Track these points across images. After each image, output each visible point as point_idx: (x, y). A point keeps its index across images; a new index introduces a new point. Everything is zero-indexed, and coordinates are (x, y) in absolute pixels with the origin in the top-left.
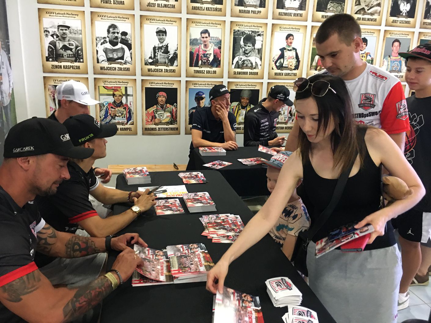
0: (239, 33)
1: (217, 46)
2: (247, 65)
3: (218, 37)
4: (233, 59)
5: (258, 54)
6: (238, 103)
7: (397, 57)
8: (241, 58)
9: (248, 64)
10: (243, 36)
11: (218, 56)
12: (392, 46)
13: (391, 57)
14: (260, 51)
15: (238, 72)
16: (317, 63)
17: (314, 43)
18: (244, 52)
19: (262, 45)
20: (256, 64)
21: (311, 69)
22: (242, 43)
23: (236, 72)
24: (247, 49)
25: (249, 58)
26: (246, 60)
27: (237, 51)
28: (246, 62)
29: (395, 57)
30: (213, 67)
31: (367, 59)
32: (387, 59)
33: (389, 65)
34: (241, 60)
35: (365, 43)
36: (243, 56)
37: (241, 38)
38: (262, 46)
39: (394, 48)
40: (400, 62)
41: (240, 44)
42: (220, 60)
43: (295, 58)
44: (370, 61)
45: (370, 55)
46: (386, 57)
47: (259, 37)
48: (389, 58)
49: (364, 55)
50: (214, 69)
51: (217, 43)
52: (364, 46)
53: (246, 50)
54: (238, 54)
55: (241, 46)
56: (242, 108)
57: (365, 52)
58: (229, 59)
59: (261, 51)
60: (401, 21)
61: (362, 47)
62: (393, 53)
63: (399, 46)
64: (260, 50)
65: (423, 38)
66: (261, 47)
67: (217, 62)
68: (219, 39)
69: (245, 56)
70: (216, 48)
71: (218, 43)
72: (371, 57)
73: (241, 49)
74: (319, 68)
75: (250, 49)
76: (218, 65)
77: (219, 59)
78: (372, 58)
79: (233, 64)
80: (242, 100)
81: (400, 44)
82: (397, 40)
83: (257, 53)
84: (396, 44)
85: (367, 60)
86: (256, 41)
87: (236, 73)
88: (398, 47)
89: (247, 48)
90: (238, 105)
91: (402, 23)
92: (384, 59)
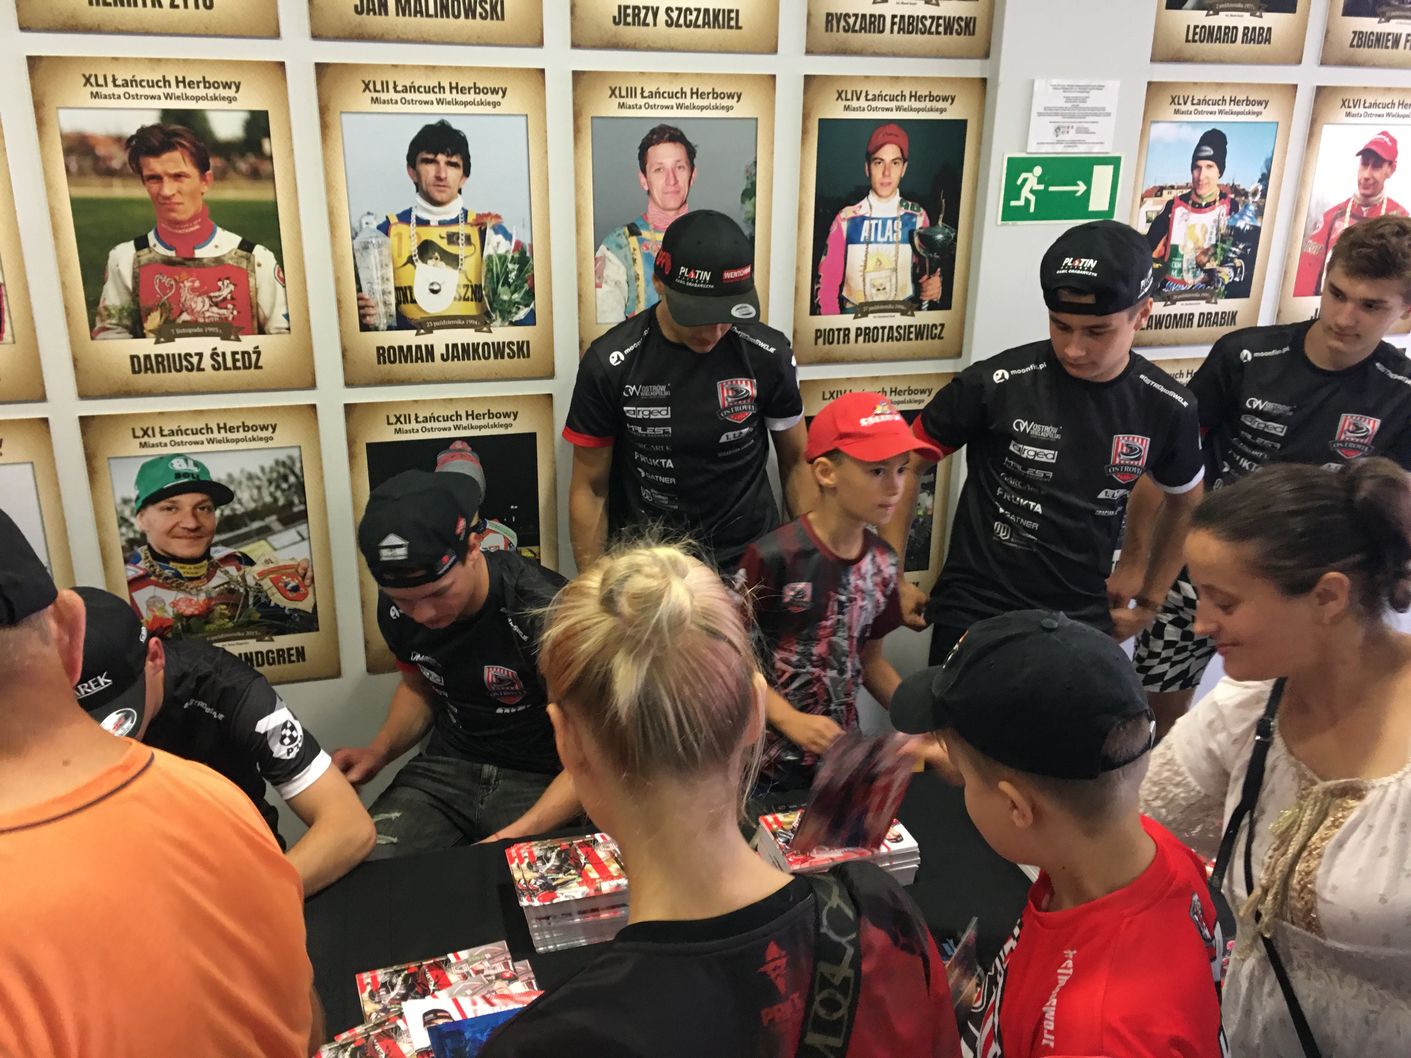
12: (644, 171)
13: (645, 234)
16: (135, 294)
17: (74, 167)
21: (94, 333)
31: (489, 250)
32: (620, 247)
33: (637, 278)
35: (454, 159)
39: (658, 180)
44: (510, 266)
45: (500, 229)
46: (613, 237)
48: (633, 240)
49: (461, 229)
52: (453, 175)
57: (466, 212)
60: (675, 15)
61: (439, 178)
62: (653, 210)
63: (685, 163)
65: (836, 111)
72: (509, 237)
74: (154, 320)
78: (519, 246)
81: (691, 153)
82: (666, 133)
84: (666, 154)
85: (490, 257)
88: (683, 176)
91: (688, 26)
92: (603, 248)
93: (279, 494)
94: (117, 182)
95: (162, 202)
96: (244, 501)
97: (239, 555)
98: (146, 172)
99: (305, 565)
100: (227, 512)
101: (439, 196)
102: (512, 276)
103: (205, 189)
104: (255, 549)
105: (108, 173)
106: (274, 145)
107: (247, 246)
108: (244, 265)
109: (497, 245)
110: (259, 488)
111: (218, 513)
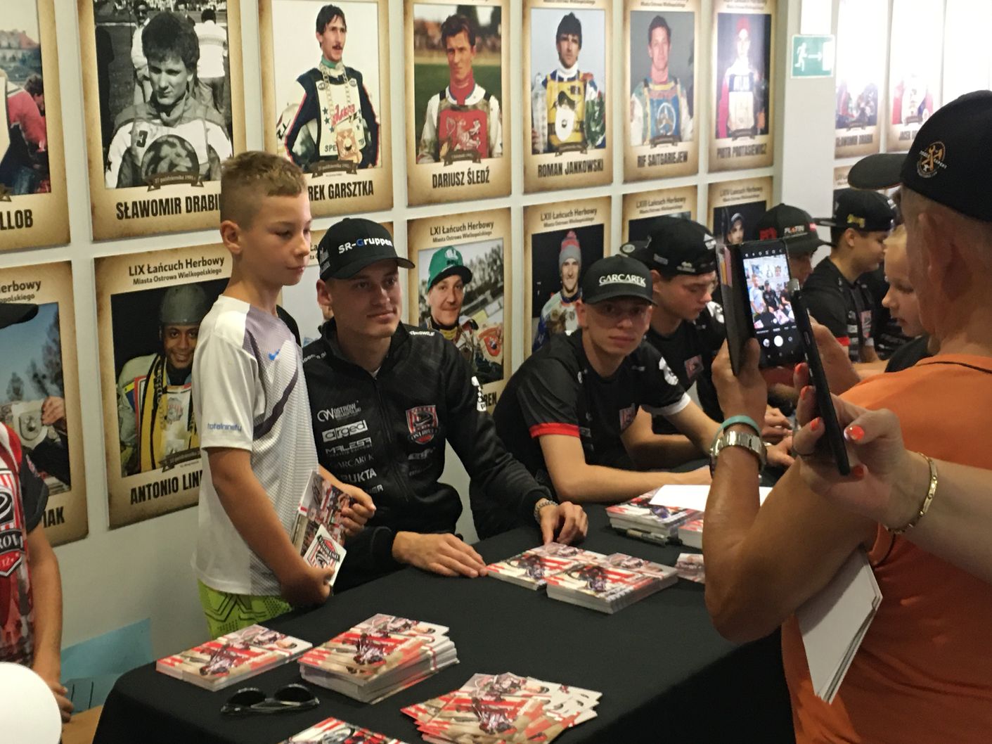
0: (119, 8)
1: (22, 77)
2: (172, 165)
3: (20, 30)
4: (107, 141)
5: (215, 106)
6: (151, 358)
7: (665, 83)
8: (144, 134)
9: (177, 161)
10: (140, 24)
11: (35, 131)
12: (651, 44)
13: (651, 86)
14: (220, 91)
15: (134, 204)
16: (437, 131)
18: (154, 102)
19: (227, 59)
20: (213, 155)
21: (419, 158)
22: (138, 55)
23: (130, 205)
24: (163, 84)
25: (176, 131)
26: (167, 142)
27: (120, 96)
28: (165, 150)
29: (662, 83)
30: (13, 194)
31: (588, 98)
32: (641, 94)
33: (647, 115)
34: (142, 145)
35: (576, 38)
36: (149, 120)
37: (132, 30)
38: (227, 66)
39: (656, 51)
40: (676, 102)
41: (133, 65)
42: (47, 152)
43: (359, 115)
44: (596, 108)
45: (593, 84)
47: (210, 22)
48: (646, 89)
49: (577, 84)
50: (21, 202)
51: (17, 64)
52: (574, 47)
53: (162, 92)
54: (127, 113)
55: (135, 71)
56: (172, 384)
58: (89, 142)
59: (225, 95)
61: (568, 50)
62: (654, 70)
63: (666, 40)
64: (222, 85)
65: (724, 8)
66: (222, 74)
67: (29, 164)
68: (30, 43)
69: (158, 121)
70: (19, 89)
71: (23, 61)
72: (595, 88)
73: (138, 89)
75: (179, 84)
76: (39, 180)
77: (41, 145)
79: (107, 164)
80: (171, 343)
81: (669, 33)
82: (659, 21)
83: (211, 104)
84: (659, 34)
85: (588, 102)
86: (201, 47)
87: (127, 208)
89: (164, 80)
90: (155, 367)
92: (634, 95)
93: (492, 274)
94: (435, 53)
95: (453, 67)
96: (477, 280)
97: (472, 321)
98: (449, 47)
99: (500, 328)
100: (469, 289)
101: (569, 62)
102: (597, 114)
103: (472, 58)
104: (479, 317)
105: (432, 47)
106: (502, 29)
107: (487, 97)
108: (485, 110)
109: (592, 95)
110: (484, 270)
111: (464, 289)
